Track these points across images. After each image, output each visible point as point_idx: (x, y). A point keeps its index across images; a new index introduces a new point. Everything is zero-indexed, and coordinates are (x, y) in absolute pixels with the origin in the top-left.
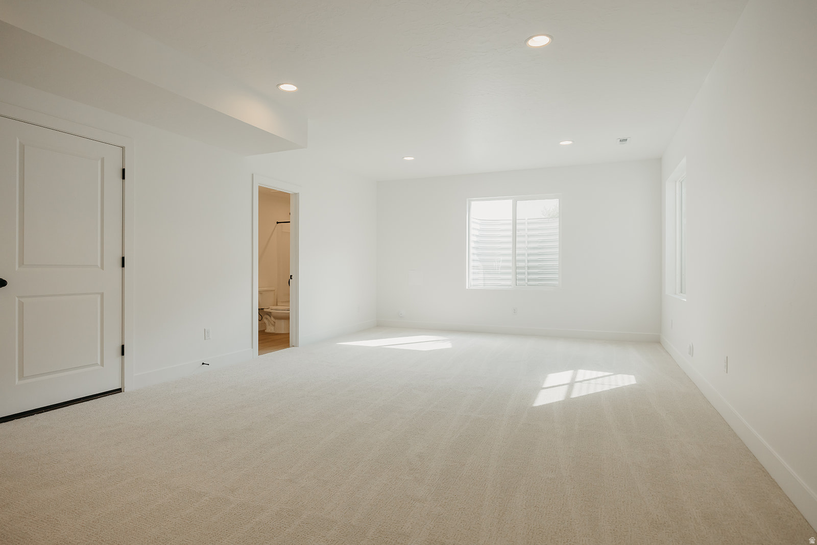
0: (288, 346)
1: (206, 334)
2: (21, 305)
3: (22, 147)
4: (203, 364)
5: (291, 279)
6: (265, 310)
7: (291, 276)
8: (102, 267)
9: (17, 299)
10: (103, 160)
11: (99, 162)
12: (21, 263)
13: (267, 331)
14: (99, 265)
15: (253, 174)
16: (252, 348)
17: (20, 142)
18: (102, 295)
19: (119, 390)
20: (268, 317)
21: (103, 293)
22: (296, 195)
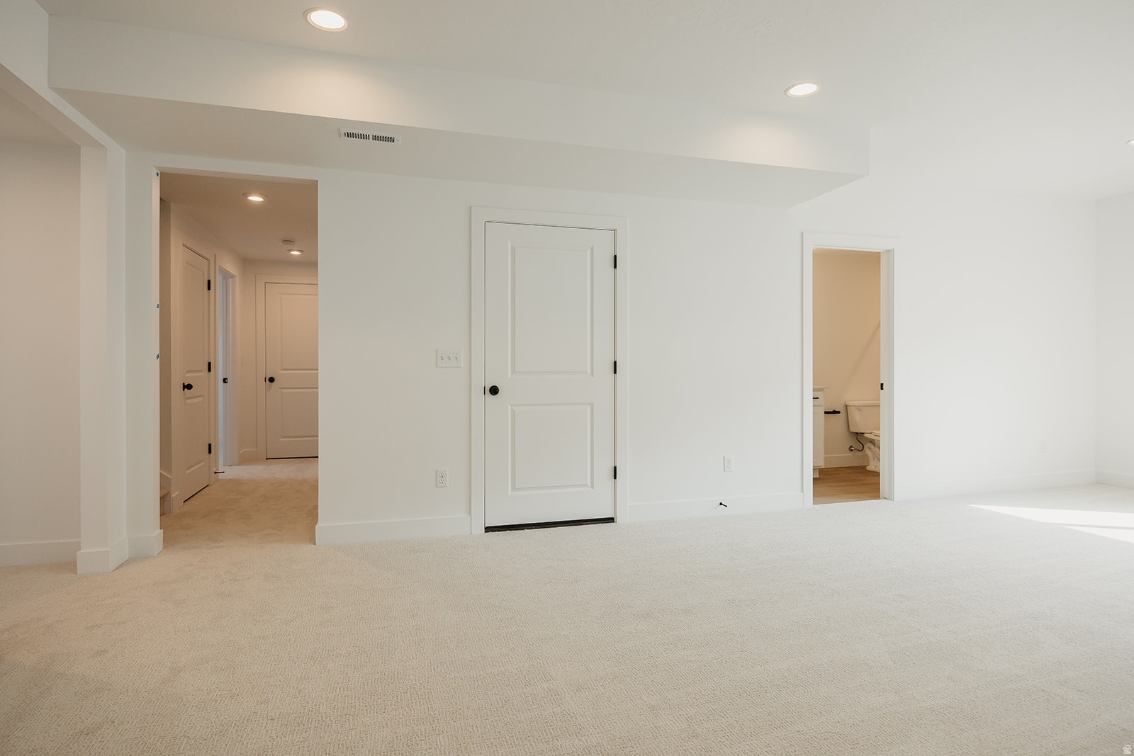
0: (878, 497)
1: (726, 464)
2: (514, 413)
3: (513, 249)
4: (721, 504)
5: (882, 389)
6: (866, 435)
7: (882, 384)
8: (592, 375)
9: (510, 407)
10: (592, 249)
11: (589, 253)
12: (513, 371)
13: (868, 468)
14: (589, 372)
15: (802, 233)
16: (803, 492)
17: (512, 245)
18: (592, 405)
19: (611, 520)
20: (872, 446)
21: (593, 404)
22: (890, 252)
